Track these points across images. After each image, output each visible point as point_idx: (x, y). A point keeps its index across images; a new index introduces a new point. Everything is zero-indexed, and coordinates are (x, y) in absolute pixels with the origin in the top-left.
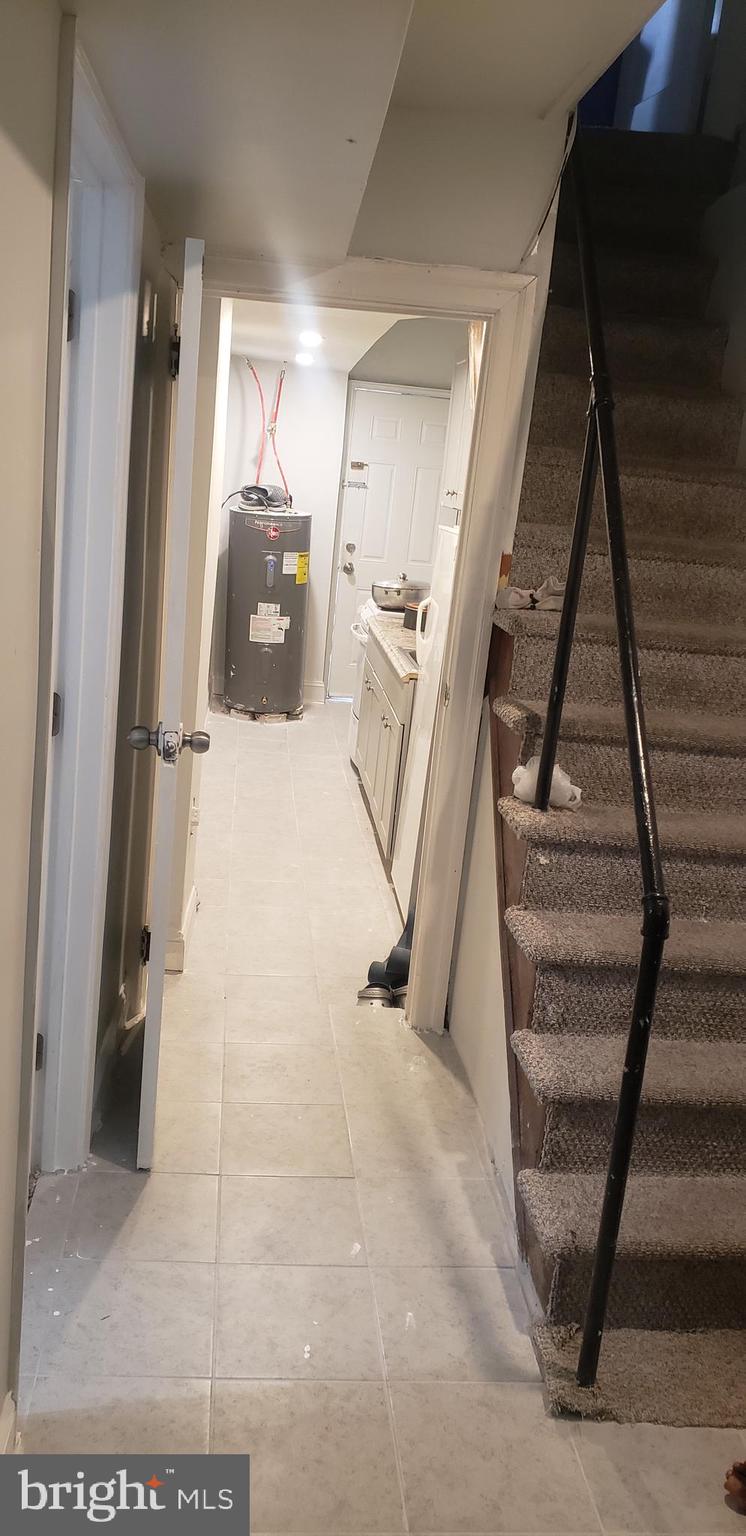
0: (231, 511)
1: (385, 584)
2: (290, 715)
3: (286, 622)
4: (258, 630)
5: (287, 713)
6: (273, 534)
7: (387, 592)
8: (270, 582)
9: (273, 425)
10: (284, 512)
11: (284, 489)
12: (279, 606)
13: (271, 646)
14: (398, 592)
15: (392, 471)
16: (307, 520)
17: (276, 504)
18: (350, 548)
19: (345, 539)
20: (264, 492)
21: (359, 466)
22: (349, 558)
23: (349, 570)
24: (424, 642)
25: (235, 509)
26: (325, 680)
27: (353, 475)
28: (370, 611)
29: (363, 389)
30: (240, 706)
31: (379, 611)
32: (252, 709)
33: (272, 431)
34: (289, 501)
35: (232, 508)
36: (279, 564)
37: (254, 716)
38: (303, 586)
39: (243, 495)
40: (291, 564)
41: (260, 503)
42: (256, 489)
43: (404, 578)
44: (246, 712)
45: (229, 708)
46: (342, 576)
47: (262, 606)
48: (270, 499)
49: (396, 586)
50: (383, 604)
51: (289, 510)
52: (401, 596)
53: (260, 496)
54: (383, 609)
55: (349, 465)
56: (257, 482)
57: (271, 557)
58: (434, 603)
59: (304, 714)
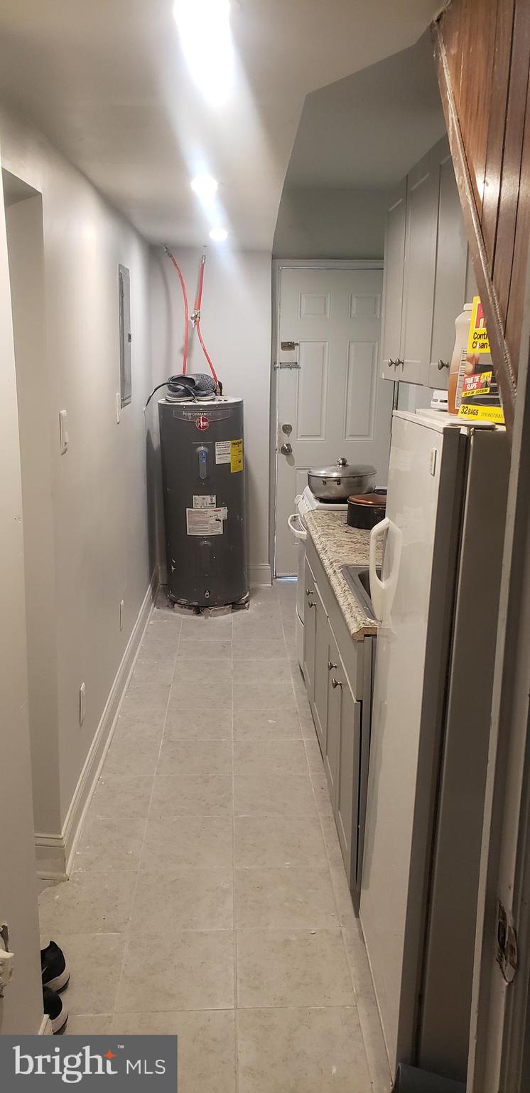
0: (159, 404)
1: (322, 473)
2: (236, 605)
3: (223, 513)
4: (196, 523)
5: (233, 603)
6: (202, 424)
7: (325, 483)
8: (203, 473)
9: (197, 312)
10: (213, 400)
11: (212, 377)
12: (214, 498)
13: (210, 538)
14: (338, 480)
15: (324, 347)
16: (238, 407)
17: (204, 392)
18: (287, 429)
19: (281, 420)
20: (191, 381)
21: (289, 346)
22: (286, 439)
23: (287, 451)
24: (383, 584)
25: (162, 401)
26: (270, 562)
27: (284, 356)
28: (307, 503)
29: (289, 272)
30: (183, 601)
31: (317, 504)
32: (196, 604)
33: (196, 318)
34: (218, 388)
35: (159, 402)
36: (211, 455)
37: (198, 611)
38: (239, 474)
39: (170, 387)
40: (224, 453)
41: (187, 393)
42: (182, 379)
43: (344, 464)
44: (190, 607)
45: (173, 602)
46: (280, 458)
47: (197, 499)
48: (197, 388)
49: (335, 475)
50: (322, 495)
51: (219, 397)
52: (341, 485)
53: (186, 385)
54: (322, 500)
55: (279, 346)
56: (184, 372)
57: (202, 448)
58: (395, 528)
59: (251, 602)
